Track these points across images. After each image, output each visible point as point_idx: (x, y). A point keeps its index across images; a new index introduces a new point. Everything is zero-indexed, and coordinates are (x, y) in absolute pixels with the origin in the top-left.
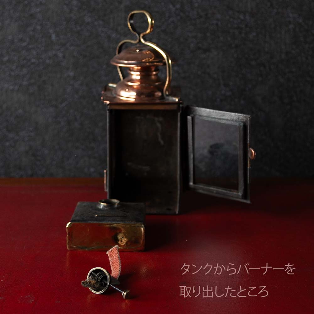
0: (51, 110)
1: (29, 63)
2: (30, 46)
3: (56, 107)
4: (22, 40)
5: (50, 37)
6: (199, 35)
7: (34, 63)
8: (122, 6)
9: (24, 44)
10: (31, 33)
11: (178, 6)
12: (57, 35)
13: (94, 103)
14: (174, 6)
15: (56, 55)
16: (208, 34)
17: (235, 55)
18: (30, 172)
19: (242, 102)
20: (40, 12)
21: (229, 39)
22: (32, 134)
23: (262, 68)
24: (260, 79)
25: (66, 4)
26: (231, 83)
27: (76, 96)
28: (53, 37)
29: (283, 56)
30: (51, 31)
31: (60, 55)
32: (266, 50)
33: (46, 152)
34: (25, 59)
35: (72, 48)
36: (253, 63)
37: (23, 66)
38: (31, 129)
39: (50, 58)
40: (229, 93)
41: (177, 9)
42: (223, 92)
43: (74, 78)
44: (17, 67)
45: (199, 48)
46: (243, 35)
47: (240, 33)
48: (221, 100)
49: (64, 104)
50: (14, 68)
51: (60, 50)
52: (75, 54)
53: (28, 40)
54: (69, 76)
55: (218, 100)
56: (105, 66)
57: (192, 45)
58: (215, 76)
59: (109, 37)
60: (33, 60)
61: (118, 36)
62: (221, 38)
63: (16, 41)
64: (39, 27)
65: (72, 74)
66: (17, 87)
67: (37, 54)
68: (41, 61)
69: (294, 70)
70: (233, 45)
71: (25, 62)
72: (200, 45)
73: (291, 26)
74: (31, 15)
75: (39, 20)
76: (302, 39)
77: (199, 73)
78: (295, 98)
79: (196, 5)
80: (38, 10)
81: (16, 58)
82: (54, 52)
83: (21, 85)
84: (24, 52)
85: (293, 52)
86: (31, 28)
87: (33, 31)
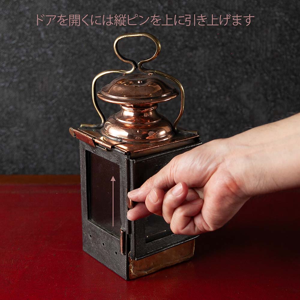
0: (42, 106)
1: (19, 61)
2: (20, 44)
3: (46, 103)
4: (11, 38)
5: (40, 34)
6: (186, 33)
7: (23, 61)
8: (110, 4)
9: (14, 42)
10: (20, 31)
11: (166, 4)
12: (46, 33)
13: (84, 100)
14: (162, 4)
15: (45, 53)
16: (196, 33)
17: (222, 54)
18: (21, 166)
19: (228, 99)
20: (29, 10)
21: (216, 37)
22: (23, 130)
23: (248, 66)
24: (246, 77)
25: (54, 2)
26: (217, 81)
27: (66, 93)
28: (43, 35)
29: (269, 54)
30: (40, 29)
31: (50, 53)
32: (252, 48)
33: (37, 147)
34: (14, 57)
35: (61, 46)
36: (239, 61)
37: (13, 64)
38: (22, 125)
39: (39, 56)
40: (214, 91)
41: (165, 8)
42: (209, 89)
43: (63, 75)
44: (7, 64)
45: (186, 46)
46: (230, 33)
47: (227, 31)
48: (207, 97)
49: (54, 101)
50: (4, 65)
51: (48, 47)
52: (64, 52)
53: (17, 38)
54: (58, 73)
55: (204, 97)
56: (93, 64)
57: (179, 43)
58: (202, 73)
59: (98, 35)
60: (23, 58)
61: (107, 34)
62: (209, 37)
63: (6, 38)
64: (28, 25)
65: (61, 71)
66: (7, 85)
67: (27, 52)
68: (31, 58)
69: (279, 68)
70: (220, 44)
71: (15, 59)
72: (187, 43)
73: (277, 25)
74: (20, 13)
75: (28, 18)
76: (288, 38)
77: (186, 71)
78: (279, 96)
79: (184, 3)
80: (27, 8)
81: (6, 55)
82: (43, 50)
83: (11, 83)
84: (14, 49)
85: (279, 50)
86: (20, 26)
87: (23, 29)
